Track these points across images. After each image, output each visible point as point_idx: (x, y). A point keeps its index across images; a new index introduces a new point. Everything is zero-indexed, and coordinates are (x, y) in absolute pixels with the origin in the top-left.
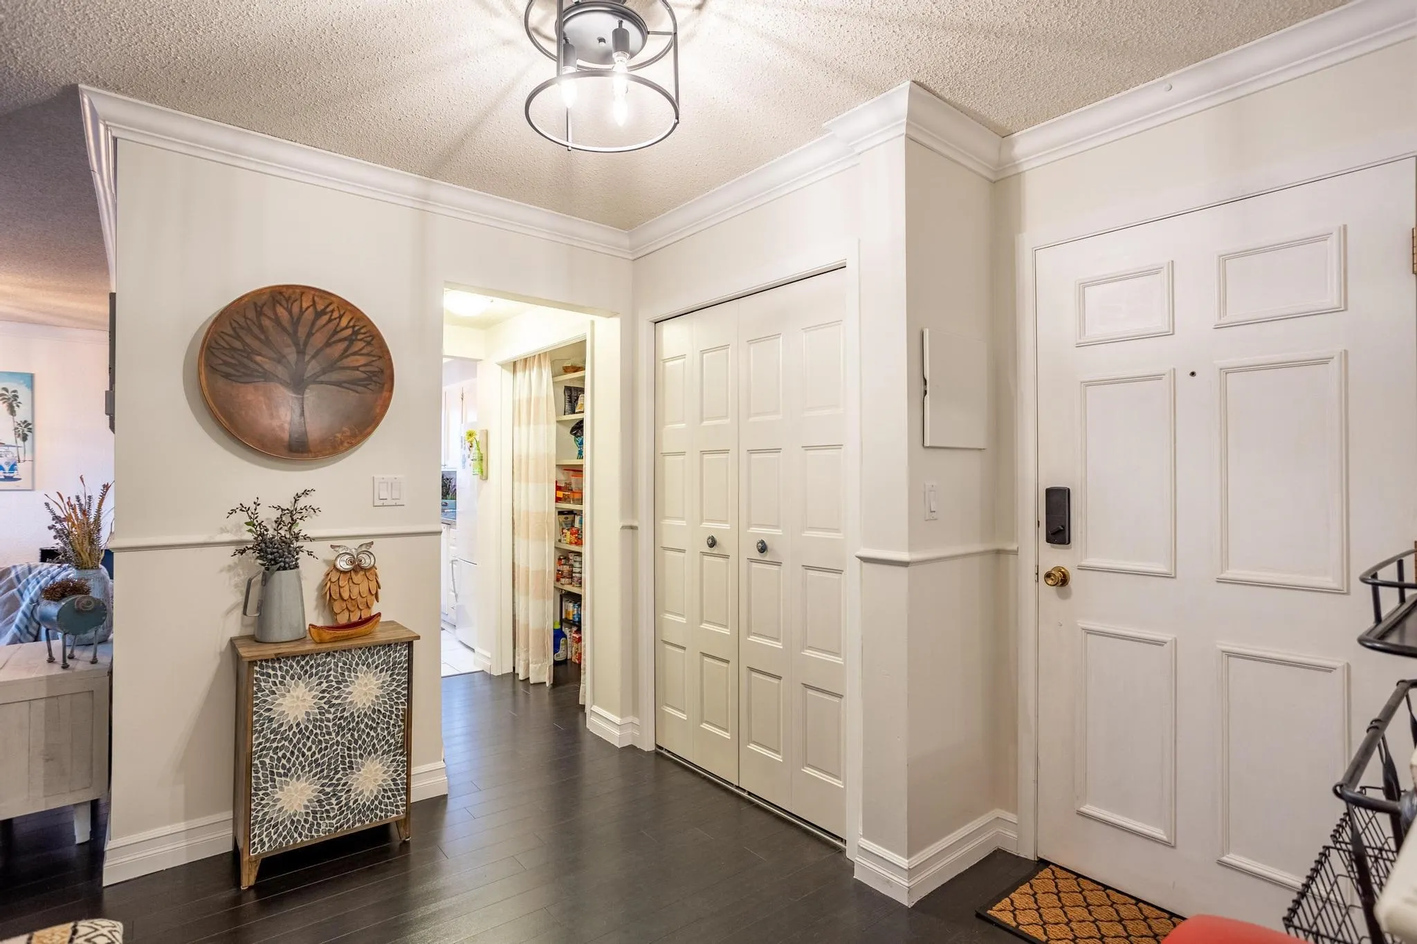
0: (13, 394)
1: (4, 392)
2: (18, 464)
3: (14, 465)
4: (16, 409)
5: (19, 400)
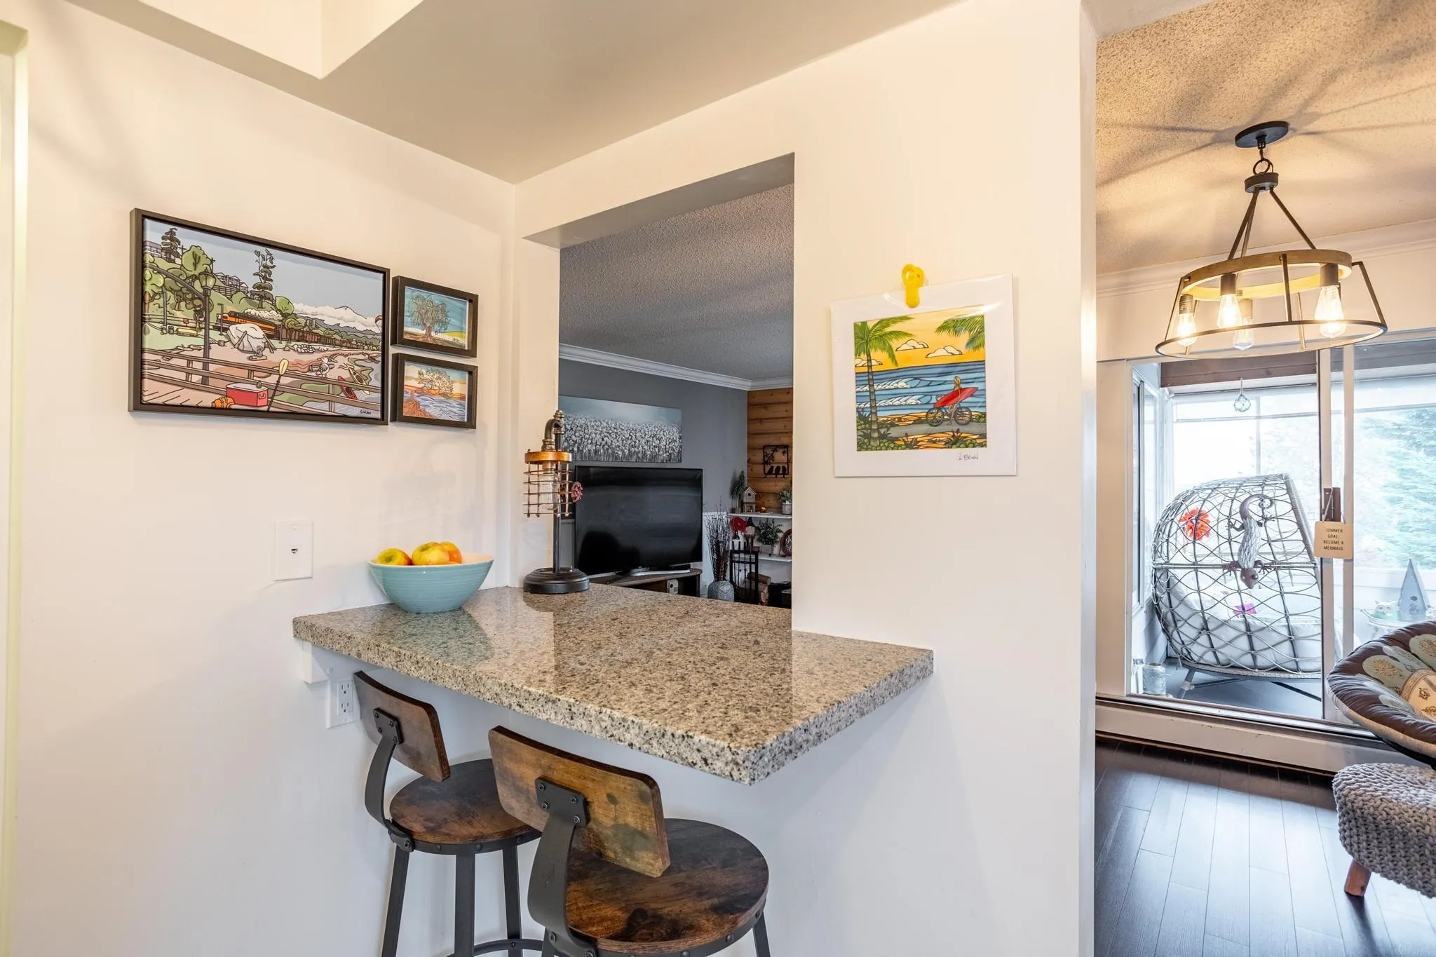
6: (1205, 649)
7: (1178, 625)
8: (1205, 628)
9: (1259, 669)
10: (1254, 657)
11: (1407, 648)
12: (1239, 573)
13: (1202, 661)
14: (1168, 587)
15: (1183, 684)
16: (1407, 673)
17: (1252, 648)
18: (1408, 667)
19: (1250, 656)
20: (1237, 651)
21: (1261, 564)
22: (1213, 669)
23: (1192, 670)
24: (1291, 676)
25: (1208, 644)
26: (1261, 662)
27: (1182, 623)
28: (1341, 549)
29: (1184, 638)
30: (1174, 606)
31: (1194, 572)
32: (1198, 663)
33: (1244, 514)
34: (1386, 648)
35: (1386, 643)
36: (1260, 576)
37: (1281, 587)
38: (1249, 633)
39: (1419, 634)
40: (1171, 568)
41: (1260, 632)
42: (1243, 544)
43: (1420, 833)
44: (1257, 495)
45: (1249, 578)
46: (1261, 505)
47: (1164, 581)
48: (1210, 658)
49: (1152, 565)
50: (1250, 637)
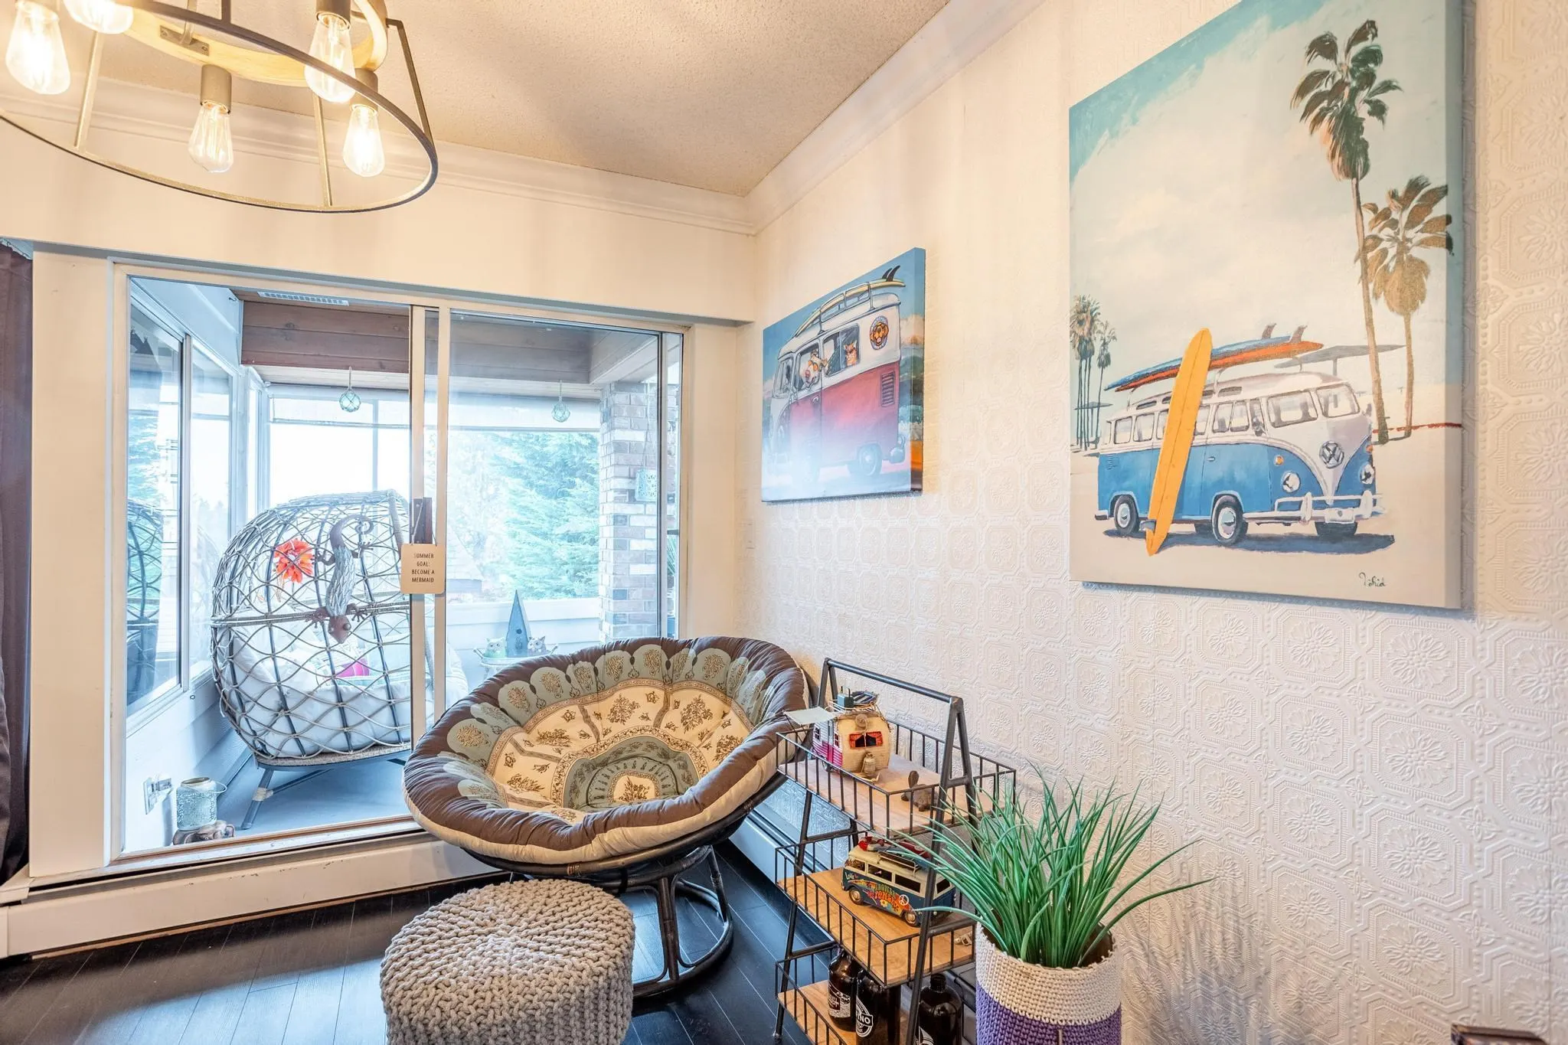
0: (1356, 49)
1: (1321, 63)
2: (1378, 451)
3: (1365, 455)
4: (1371, 125)
5: (1382, 73)
6: (282, 738)
7: (246, 710)
8: (283, 707)
9: (355, 750)
10: (348, 736)
11: (496, 703)
12: (327, 623)
13: (281, 755)
14: (231, 653)
15: (254, 793)
16: (493, 737)
17: (345, 725)
18: (496, 729)
19: (343, 734)
20: (325, 732)
21: (354, 608)
22: (297, 762)
23: (269, 769)
24: (393, 750)
25: (288, 730)
26: (356, 741)
27: (252, 703)
28: (432, 580)
29: (255, 726)
30: (239, 680)
31: (267, 629)
32: (277, 758)
33: (335, 540)
34: (476, 708)
35: (474, 701)
36: (354, 624)
37: (378, 636)
38: (340, 704)
39: (508, 682)
40: (234, 625)
41: (357, 700)
42: (332, 583)
43: (482, 1026)
44: (355, 516)
45: (339, 629)
46: (358, 530)
47: (224, 646)
48: (291, 748)
49: (212, 623)
50: (342, 710)
